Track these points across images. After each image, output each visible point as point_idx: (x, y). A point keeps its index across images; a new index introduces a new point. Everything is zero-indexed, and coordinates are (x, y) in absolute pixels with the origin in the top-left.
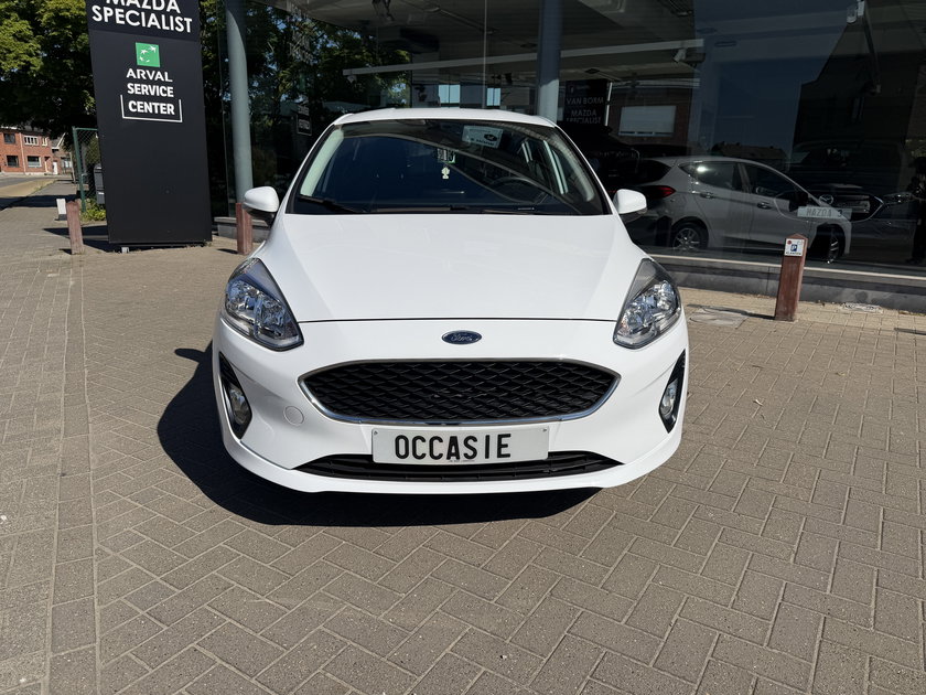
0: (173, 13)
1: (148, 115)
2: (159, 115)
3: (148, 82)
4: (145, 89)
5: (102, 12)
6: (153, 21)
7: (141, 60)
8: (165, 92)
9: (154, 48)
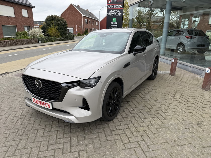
0: (119, 13)
3: (114, 24)
5: (109, 14)
6: (116, 14)
8: (116, 26)
9: (115, 19)
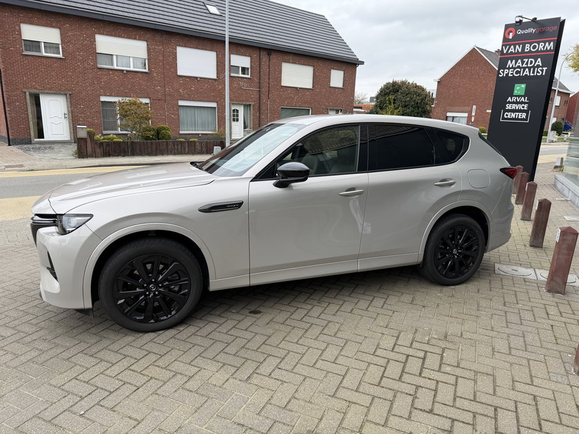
0: (538, 66)
1: (512, 119)
2: (518, 119)
3: (517, 103)
4: (514, 106)
5: (503, 72)
6: (526, 72)
7: (516, 92)
8: (523, 107)
9: (523, 86)
